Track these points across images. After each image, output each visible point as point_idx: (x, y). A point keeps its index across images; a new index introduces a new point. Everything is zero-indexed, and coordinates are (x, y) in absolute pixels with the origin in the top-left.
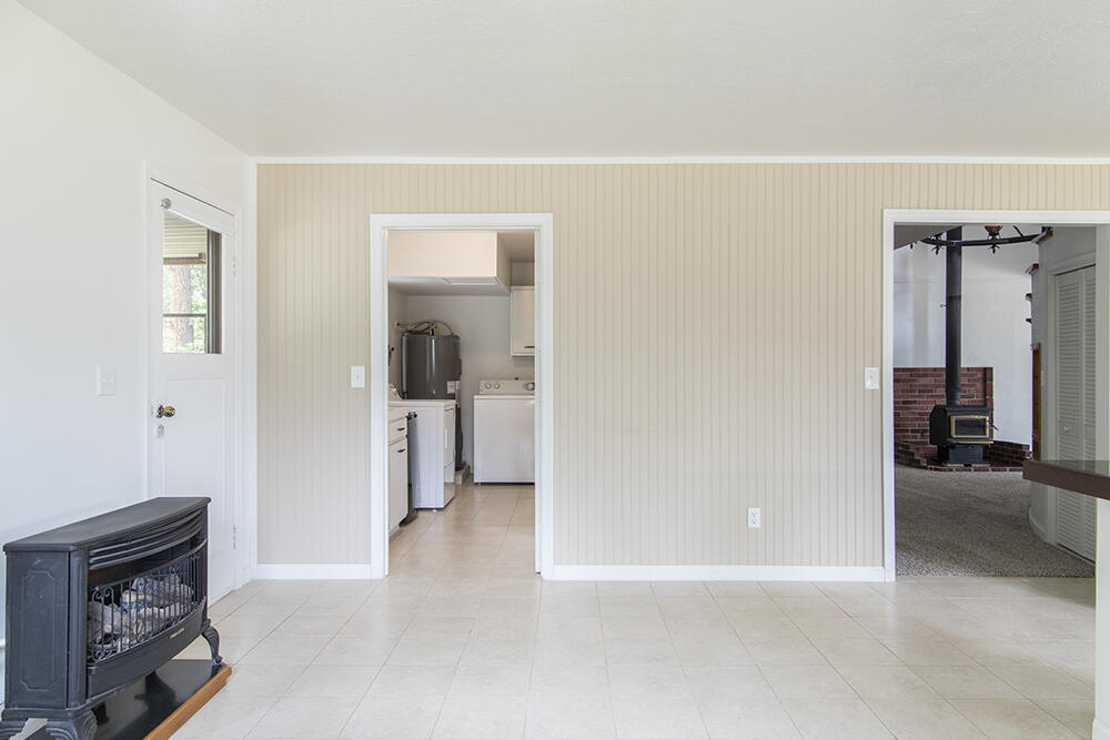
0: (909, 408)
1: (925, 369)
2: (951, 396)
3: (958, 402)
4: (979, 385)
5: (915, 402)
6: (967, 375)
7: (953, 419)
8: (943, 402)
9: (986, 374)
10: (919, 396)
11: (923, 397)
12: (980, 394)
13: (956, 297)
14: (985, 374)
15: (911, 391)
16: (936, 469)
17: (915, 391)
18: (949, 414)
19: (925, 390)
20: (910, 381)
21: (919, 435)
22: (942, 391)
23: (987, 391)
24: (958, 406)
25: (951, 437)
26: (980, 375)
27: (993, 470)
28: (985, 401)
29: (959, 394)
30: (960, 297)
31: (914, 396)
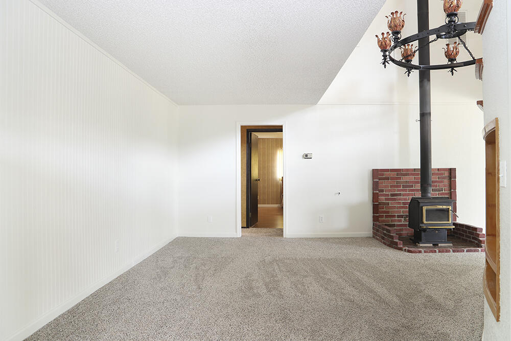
0: (395, 199)
1: (407, 170)
2: (424, 189)
3: (430, 195)
4: (446, 182)
5: (400, 195)
6: (437, 174)
7: (425, 208)
8: (418, 195)
9: (451, 172)
10: (402, 190)
11: (406, 190)
12: (447, 188)
13: (427, 114)
14: (450, 174)
15: (397, 186)
16: (409, 251)
17: (400, 186)
18: (421, 205)
19: (407, 186)
20: (397, 178)
21: (403, 219)
22: (418, 186)
23: (452, 185)
24: (430, 198)
25: (423, 223)
26: (446, 174)
27: (454, 251)
28: (451, 194)
29: (430, 189)
30: (430, 114)
31: (399, 190)
